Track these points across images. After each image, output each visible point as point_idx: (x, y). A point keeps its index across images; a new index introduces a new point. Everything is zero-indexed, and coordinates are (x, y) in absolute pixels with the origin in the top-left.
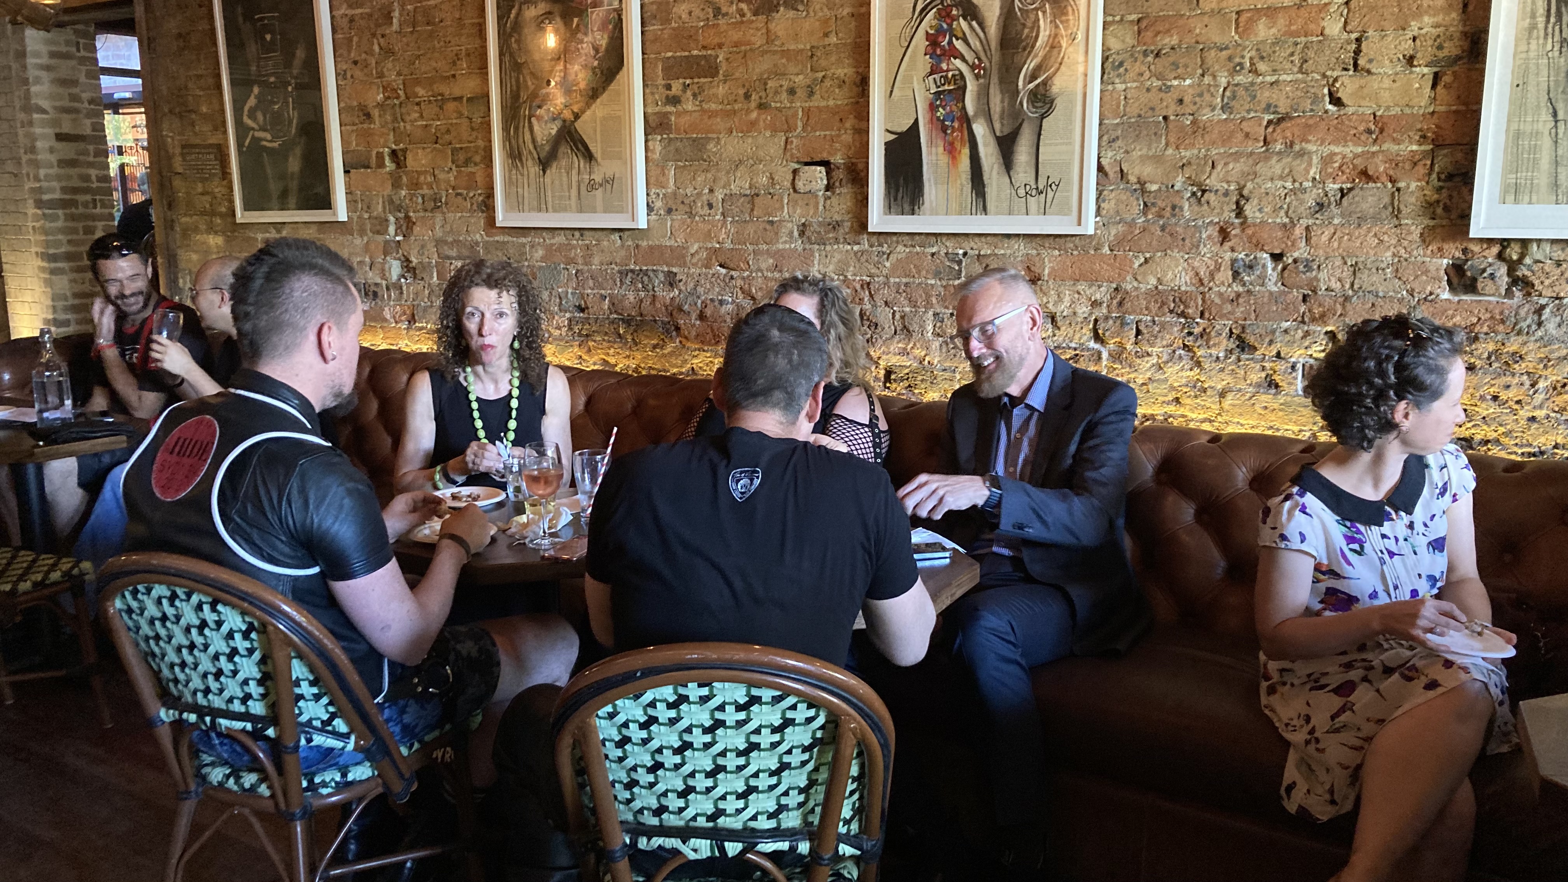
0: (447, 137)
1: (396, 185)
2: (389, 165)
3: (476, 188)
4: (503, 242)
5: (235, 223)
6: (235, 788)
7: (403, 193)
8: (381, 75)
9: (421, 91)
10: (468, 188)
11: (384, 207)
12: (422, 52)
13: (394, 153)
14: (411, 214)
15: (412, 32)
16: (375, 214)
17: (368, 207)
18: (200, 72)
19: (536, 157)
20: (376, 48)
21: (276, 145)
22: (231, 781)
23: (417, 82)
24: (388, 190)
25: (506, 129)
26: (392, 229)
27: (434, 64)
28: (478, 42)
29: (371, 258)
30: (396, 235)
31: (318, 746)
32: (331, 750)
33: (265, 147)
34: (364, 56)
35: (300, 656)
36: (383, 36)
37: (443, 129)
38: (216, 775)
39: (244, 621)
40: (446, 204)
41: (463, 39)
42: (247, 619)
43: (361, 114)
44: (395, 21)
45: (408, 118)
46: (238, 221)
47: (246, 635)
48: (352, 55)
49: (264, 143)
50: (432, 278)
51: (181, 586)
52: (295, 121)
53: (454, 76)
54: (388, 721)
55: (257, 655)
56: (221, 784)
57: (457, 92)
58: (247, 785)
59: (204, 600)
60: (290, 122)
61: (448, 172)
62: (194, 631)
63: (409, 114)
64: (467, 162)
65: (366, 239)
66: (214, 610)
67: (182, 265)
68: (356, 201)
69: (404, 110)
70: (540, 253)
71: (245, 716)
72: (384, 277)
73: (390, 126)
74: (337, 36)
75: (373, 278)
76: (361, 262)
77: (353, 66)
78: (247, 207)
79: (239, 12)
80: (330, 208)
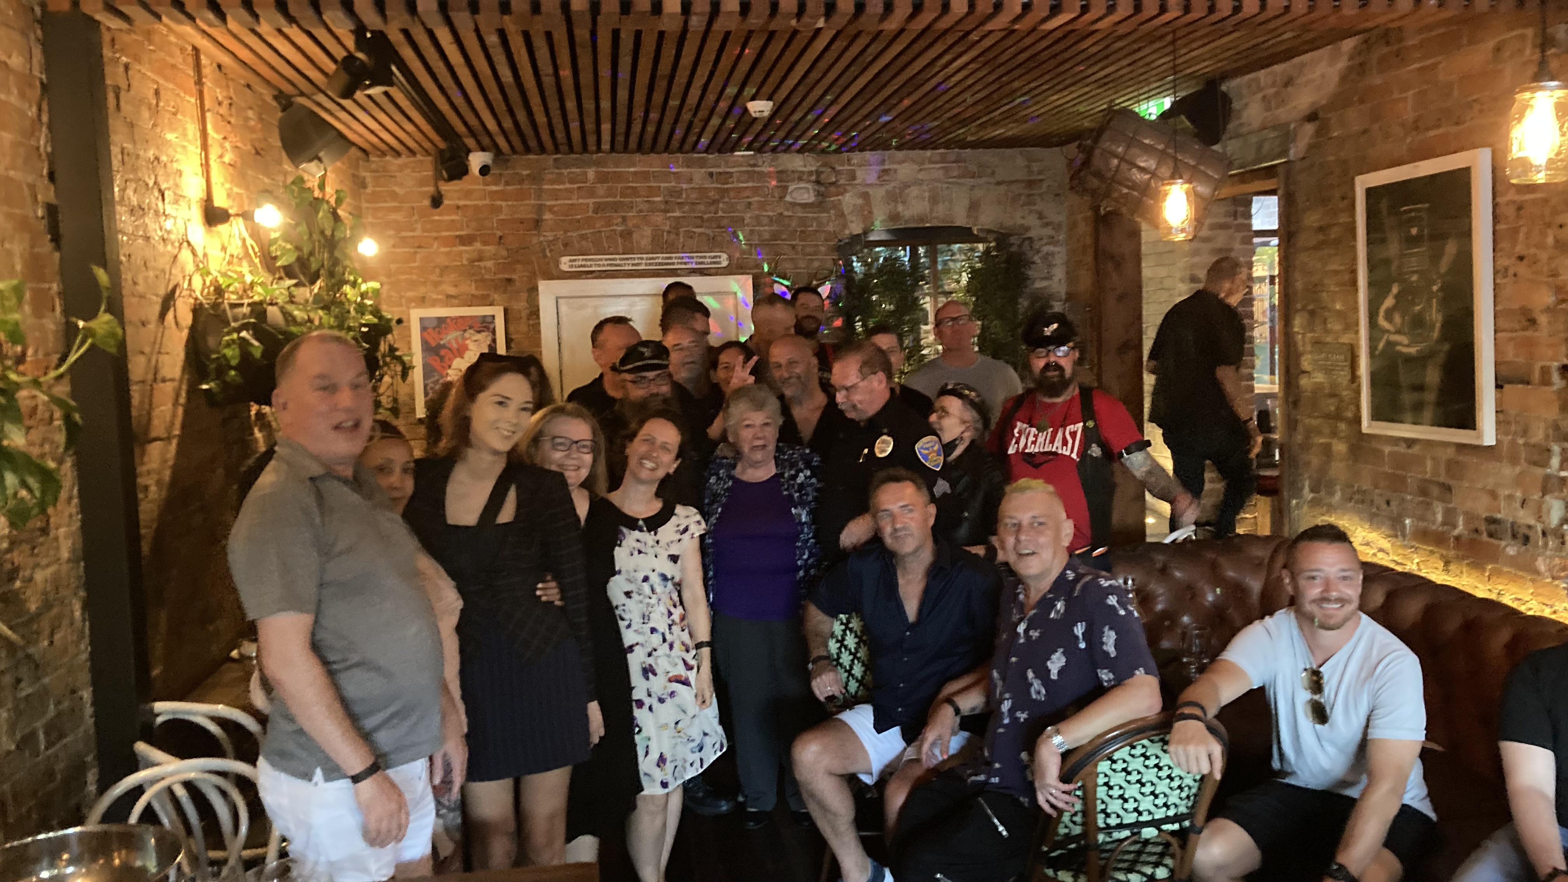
1: (1566, 408)
2: (1558, 383)
5: (1360, 433)
8: (1554, 274)
11: (1547, 436)
13: (1565, 369)
16: (1534, 440)
17: (1525, 432)
18: (1335, 267)
20: (1550, 241)
21: (1413, 350)
24: (1554, 413)
26: (1555, 462)
29: (1524, 493)
30: (1561, 468)
33: (1400, 352)
34: (1532, 250)
36: (1561, 226)
43: (1522, 319)
46: (1363, 430)
48: (1518, 249)
52: (1438, 326)
60: (1432, 327)
65: (1518, 469)
68: (1508, 422)
72: (1539, 518)
73: (1562, 335)
74: (1499, 227)
75: (1525, 517)
76: (1510, 497)
77: (1518, 262)
78: (1377, 415)
79: (1384, 205)
80: (1475, 429)
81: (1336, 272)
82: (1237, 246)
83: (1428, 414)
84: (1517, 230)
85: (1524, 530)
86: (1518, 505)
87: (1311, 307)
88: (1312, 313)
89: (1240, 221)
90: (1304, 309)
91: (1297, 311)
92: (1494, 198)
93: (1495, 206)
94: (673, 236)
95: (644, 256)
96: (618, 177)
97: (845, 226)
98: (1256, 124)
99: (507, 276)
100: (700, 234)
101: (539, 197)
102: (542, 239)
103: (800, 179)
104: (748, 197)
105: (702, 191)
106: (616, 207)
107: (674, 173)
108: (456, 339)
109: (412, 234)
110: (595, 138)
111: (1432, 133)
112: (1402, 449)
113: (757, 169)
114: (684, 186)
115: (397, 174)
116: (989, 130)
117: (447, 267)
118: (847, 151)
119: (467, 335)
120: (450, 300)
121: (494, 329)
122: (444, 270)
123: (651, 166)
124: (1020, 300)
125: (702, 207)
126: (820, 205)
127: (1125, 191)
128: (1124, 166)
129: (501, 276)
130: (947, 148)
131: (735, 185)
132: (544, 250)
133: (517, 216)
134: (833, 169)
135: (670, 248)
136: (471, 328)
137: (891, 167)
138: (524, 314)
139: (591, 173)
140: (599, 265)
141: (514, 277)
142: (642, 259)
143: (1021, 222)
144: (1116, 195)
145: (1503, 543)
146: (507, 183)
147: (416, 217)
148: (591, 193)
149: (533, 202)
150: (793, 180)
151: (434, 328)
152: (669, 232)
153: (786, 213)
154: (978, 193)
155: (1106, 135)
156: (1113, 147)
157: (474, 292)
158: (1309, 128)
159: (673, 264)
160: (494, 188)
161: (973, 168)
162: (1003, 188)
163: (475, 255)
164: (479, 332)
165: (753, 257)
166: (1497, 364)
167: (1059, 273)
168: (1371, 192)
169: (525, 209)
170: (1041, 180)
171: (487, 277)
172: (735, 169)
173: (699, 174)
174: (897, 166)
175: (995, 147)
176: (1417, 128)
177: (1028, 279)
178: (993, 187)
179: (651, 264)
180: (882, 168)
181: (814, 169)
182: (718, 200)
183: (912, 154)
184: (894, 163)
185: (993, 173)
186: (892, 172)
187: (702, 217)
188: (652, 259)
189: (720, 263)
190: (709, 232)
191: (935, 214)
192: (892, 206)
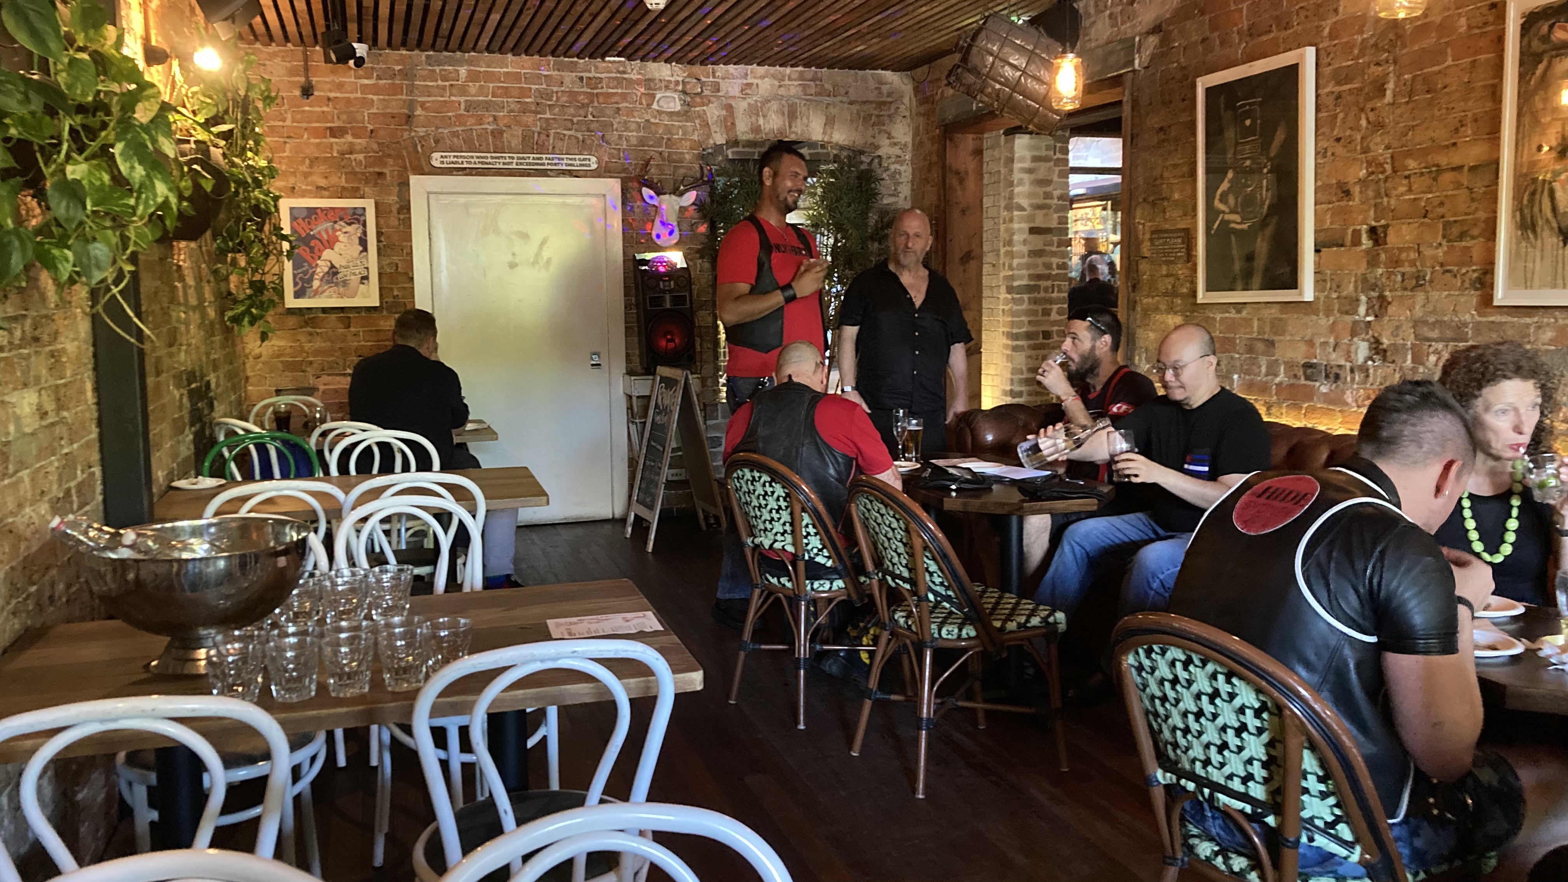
0: (1440, 210)
1: (1373, 262)
2: (1366, 242)
3: (1471, 263)
4: (1501, 324)
5: (1196, 304)
6: (1223, 867)
7: (1380, 271)
8: (1366, 150)
9: (1412, 164)
10: (1461, 264)
11: (1356, 288)
12: (1418, 122)
13: (1373, 231)
14: (1387, 293)
15: (1407, 103)
16: (1345, 293)
17: (1338, 287)
18: (1176, 161)
19: (1555, 225)
20: (1364, 123)
21: (1245, 226)
22: (1220, 859)
23: (1409, 154)
24: (1362, 268)
25: (1517, 196)
26: (1362, 310)
27: (1433, 135)
28: (1489, 106)
29: (1336, 338)
30: (1367, 315)
31: (1318, 848)
32: (1332, 855)
33: (1233, 228)
34: (1348, 133)
35: (1313, 748)
36: (1372, 110)
37: (1436, 202)
38: (1205, 849)
39: (1258, 699)
40: (1431, 281)
41: (1470, 103)
42: (1262, 698)
43: (1339, 192)
44: (1389, 93)
45: (1394, 193)
46: (1199, 301)
47: (1258, 714)
48: (1335, 133)
49: (1233, 225)
50: (1405, 361)
51: (1196, 652)
52: (1267, 203)
53: (1454, 144)
54: (1397, 839)
55: (1265, 737)
56: (1208, 859)
57: (1457, 160)
58: (1236, 868)
59: (1219, 669)
60: (1262, 203)
61: (1437, 248)
62: (1205, 699)
63: (1395, 189)
64: (1462, 236)
65: (1332, 319)
66: (1228, 681)
67: (1140, 343)
68: (1324, 281)
69: (1388, 184)
70: (1549, 334)
71: (1244, 797)
72: (1348, 358)
73: (1372, 202)
74: (1321, 115)
75: (1336, 358)
76: (1325, 343)
77: (1336, 144)
78: (1210, 288)
79: (1222, 100)
80: (1296, 288)
81: (1175, 166)
82: (1056, 178)
83: (1256, 280)
84: (1335, 117)
85: (1335, 370)
86: (1331, 350)
87: (1151, 199)
88: (1154, 204)
90: (1145, 200)
93: (1317, 96)
94: (543, 137)
95: (515, 155)
96: (490, 77)
97: (709, 136)
98: (1102, 39)
99: (377, 170)
100: (570, 136)
101: (411, 92)
102: (413, 134)
103: (667, 88)
104: (617, 103)
105: (572, 94)
106: (487, 106)
107: (546, 76)
109: (281, 123)
110: (477, 32)
111: (1264, 38)
112: (1233, 314)
113: (625, 76)
114: (555, 89)
115: (267, 62)
116: (853, 44)
117: (317, 158)
118: (714, 63)
120: (320, 191)
122: (314, 161)
123: (523, 67)
124: (871, 214)
125: (571, 111)
126: (685, 114)
129: (372, 170)
130: (804, 66)
131: (604, 90)
132: (416, 146)
133: (388, 111)
134: (699, 80)
135: (540, 149)
137: (755, 81)
138: (394, 209)
139: (463, 71)
140: (470, 163)
141: (385, 170)
142: (513, 158)
143: (871, 140)
145: (1317, 384)
146: (379, 78)
147: (286, 107)
148: (463, 91)
149: (404, 97)
150: (660, 89)
151: (303, 219)
152: (539, 133)
153: (653, 120)
154: (833, 111)
157: (344, 184)
158: (1153, 40)
159: (543, 164)
160: (366, 82)
161: (828, 86)
162: (855, 108)
163: (345, 148)
165: (622, 161)
166: (1316, 232)
167: (905, 190)
169: (397, 103)
170: (891, 103)
171: (358, 170)
172: (605, 75)
173: (569, 77)
174: (759, 81)
175: (850, 68)
176: (1251, 35)
177: (877, 194)
178: (846, 106)
179: (521, 164)
180: (745, 81)
181: (680, 79)
182: (588, 105)
183: (772, 70)
184: (755, 78)
185: (847, 93)
186: (754, 87)
187: (572, 120)
188: (523, 158)
189: (589, 165)
190: (579, 135)
191: (793, 129)
192: (754, 119)
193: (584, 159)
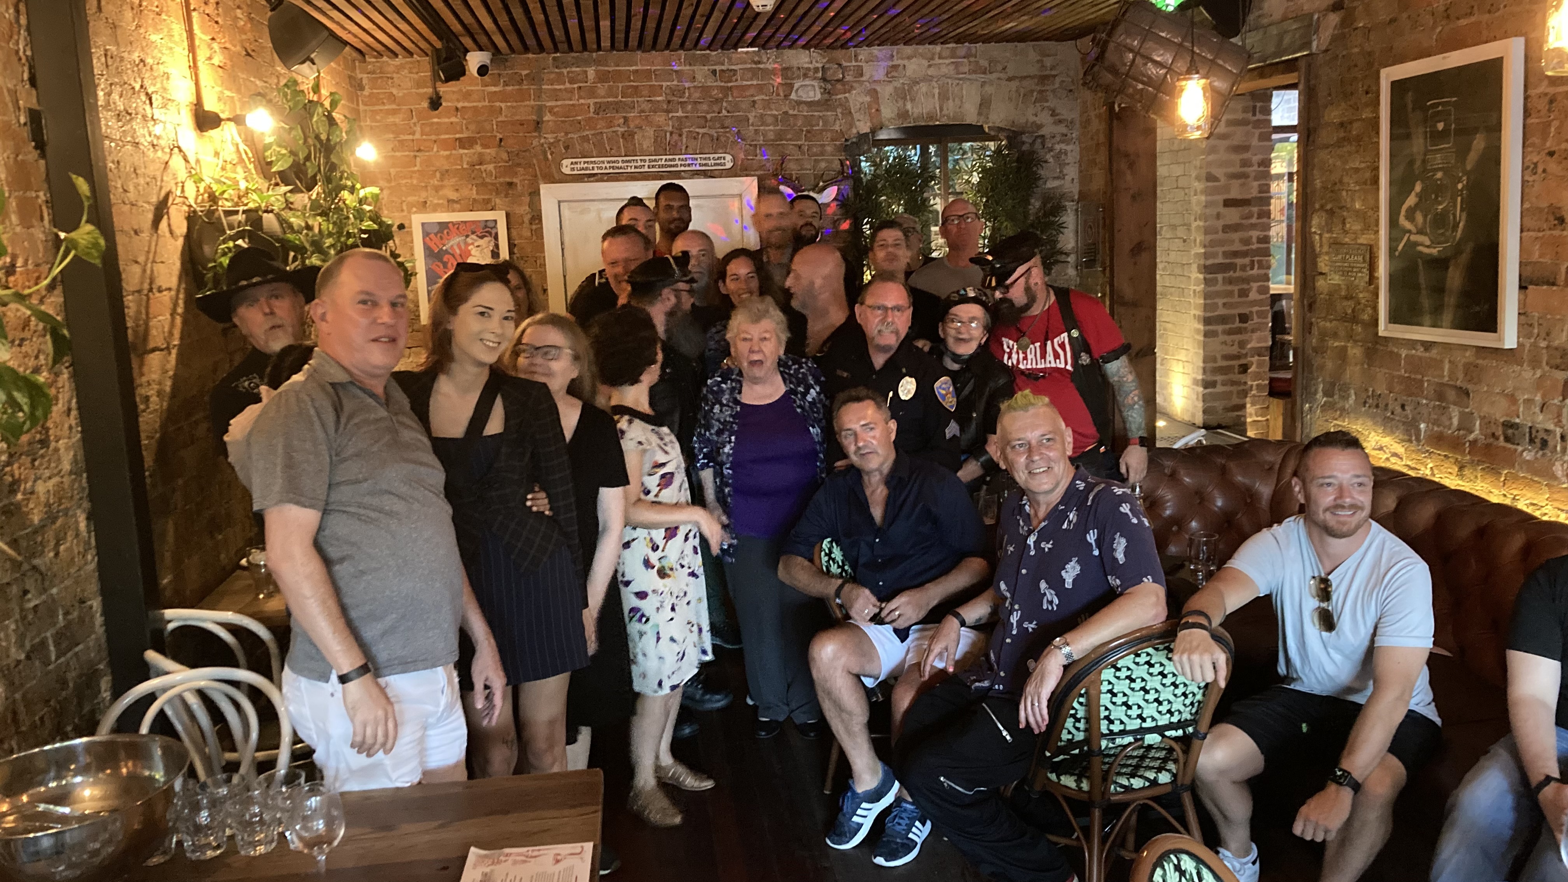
5: (1376, 336)
16: (1556, 343)
17: (1548, 334)
18: (1357, 165)
21: (1434, 251)
29: (1544, 396)
33: (1420, 252)
34: (1564, 146)
43: (1551, 218)
46: (1380, 334)
48: (1548, 144)
49: (1420, 248)
52: (1461, 225)
60: (1456, 226)
65: (1539, 373)
68: (1531, 325)
72: (1558, 423)
74: (1530, 121)
75: (1543, 421)
76: (1529, 402)
77: (1548, 158)
78: (1395, 318)
79: (1410, 97)
80: (1494, 330)
81: (1357, 170)
82: (1255, 142)
83: (1448, 316)
84: (1548, 125)
85: (1542, 435)
86: (1537, 410)
87: (1329, 207)
88: (1331, 212)
89: (1259, 116)
90: (1322, 207)
91: (1315, 211)
92: (1526, 90)
93: (1526, 98)
94: (676, 137)
95: (647, 158)
96: (618, 76)
97: (851, 125)
98: (1277, 15)
99: (508, 180)
100: (704, 134)
101: (538, 97)
102: (542, 141)
103: (805, 76)
104: (752, 96)
105: (705, 89)
106: (617, 107)
107: (676, 71)
108: (459, 245)
109: (411, 137)
110: (594, 36)
111: (1463, 22)
112: (1420, 352)
113: (762, 66)
114: (687, 85)
115: (395, 75)
116: (1000, 23)
117: (447, 171)
118: (855, 47)
119: (469, 240)
120: (451, 204)
121: (497, 234)
122: (445, 174)
123: (653, 64)
124: (1033, 201)
125: (705, 107)
126: (825, 104)
127: (1140, 86)
128: (1139, 61)
129: (501, 180)
130: (957, 43)
131: (739, 83)
132: (545, 153)
133: (518, 118)
134: (840, 65)
135: (674, 149)
136: (473, 233)
137: (900, 62)
138: (527, 219)
139: (591, 72)
140: (601, 168)
141: (515, 180)
142: (645, 161)
143: (1032, 119)
144: (1131, 90)
145: (1520, 448)
146: (506, 84)
147: (415, 120)
148: (592, 92)
149: (532, 103)
150: (798, 77)
151: (436, 234)
152: (671, 133)
153: (791, 112)
154: (989, 89)
155: (1121, 28)
156: (1128, 41)
157: (475, 196)
158: (1334, 19)
159: (676, 166)
160: (493, 89)
161: (984, 63)
162: (1014, 85)
163: (475, 158)
164: (482, 237)
165: (758, 157)
166: (1521, 264)
167: (1072, 172)
168: (1395, 84)
169: (525, 111)
170: (1055, 76)
171: (488, 180)
172: (740, 66)
173: (701, 72)
174: (906, 62)
175: (1007, 41)
176: (1448, 17)
177: (1039, 178)
178: (1004, 83)
179: (653, 166)
180: (891, 63)
181: (820, 65)
182: (722, 99)
183: (921, 49)
184: (902, 59)
185: (1004, 69)
186: (901, 68)
187: (705, 117)
188: (655, 160)
189: (724, 164)
190: (713, 132)
191: (945, 112)
192: (901, 103)
193: (719, 158)
